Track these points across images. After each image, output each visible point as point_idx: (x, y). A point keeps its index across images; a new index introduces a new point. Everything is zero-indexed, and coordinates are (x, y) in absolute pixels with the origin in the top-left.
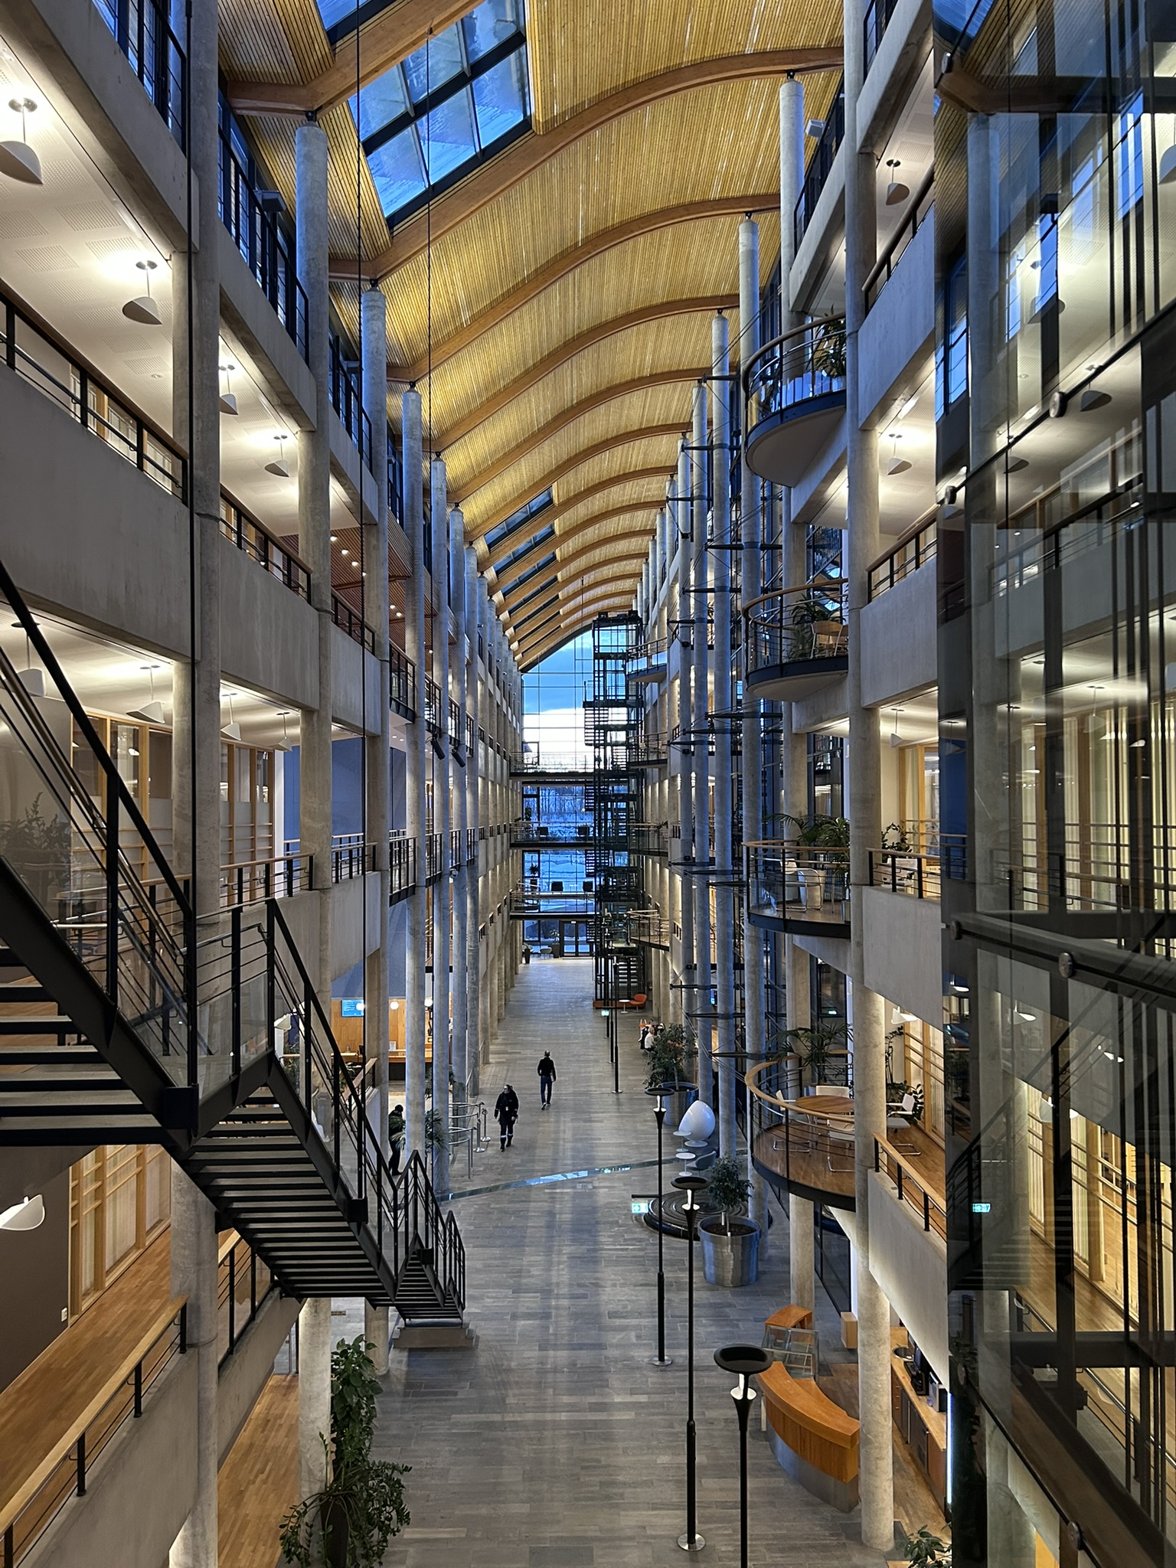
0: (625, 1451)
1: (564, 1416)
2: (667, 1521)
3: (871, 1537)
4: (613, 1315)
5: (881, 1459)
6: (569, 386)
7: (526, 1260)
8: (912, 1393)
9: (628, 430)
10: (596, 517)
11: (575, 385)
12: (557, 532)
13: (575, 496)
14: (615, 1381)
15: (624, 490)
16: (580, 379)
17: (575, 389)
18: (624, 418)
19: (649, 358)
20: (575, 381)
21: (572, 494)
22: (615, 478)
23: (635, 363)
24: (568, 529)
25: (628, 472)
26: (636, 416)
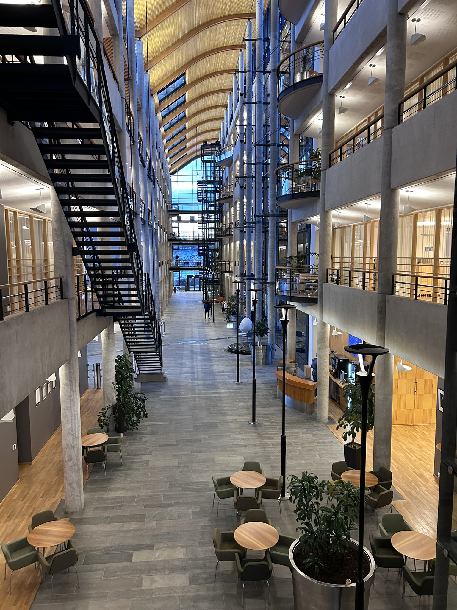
0: (227, 403)
1: (203, 395)
2: (244, 418)
3: (321, 418)
4: (217, 372)
5: (325, 390)
6: (195, 15)
7: (184, 361)
8: (334, 380)
9: (218, 47)
10: (203, 95)
11: (197, 15)
12: (187, 101)
13: (195, 81)
14: (221, 387)
15: (215, 81)
16: (199, 12)
17: (197, 18)
18: (217, 39)
19: (228, 5)
20: (197, 12)
21: (194, 80)
22: (211, 74)
23: (222, 7)
24: (191, 100)
25: (217, 71)
26: (222, 39)
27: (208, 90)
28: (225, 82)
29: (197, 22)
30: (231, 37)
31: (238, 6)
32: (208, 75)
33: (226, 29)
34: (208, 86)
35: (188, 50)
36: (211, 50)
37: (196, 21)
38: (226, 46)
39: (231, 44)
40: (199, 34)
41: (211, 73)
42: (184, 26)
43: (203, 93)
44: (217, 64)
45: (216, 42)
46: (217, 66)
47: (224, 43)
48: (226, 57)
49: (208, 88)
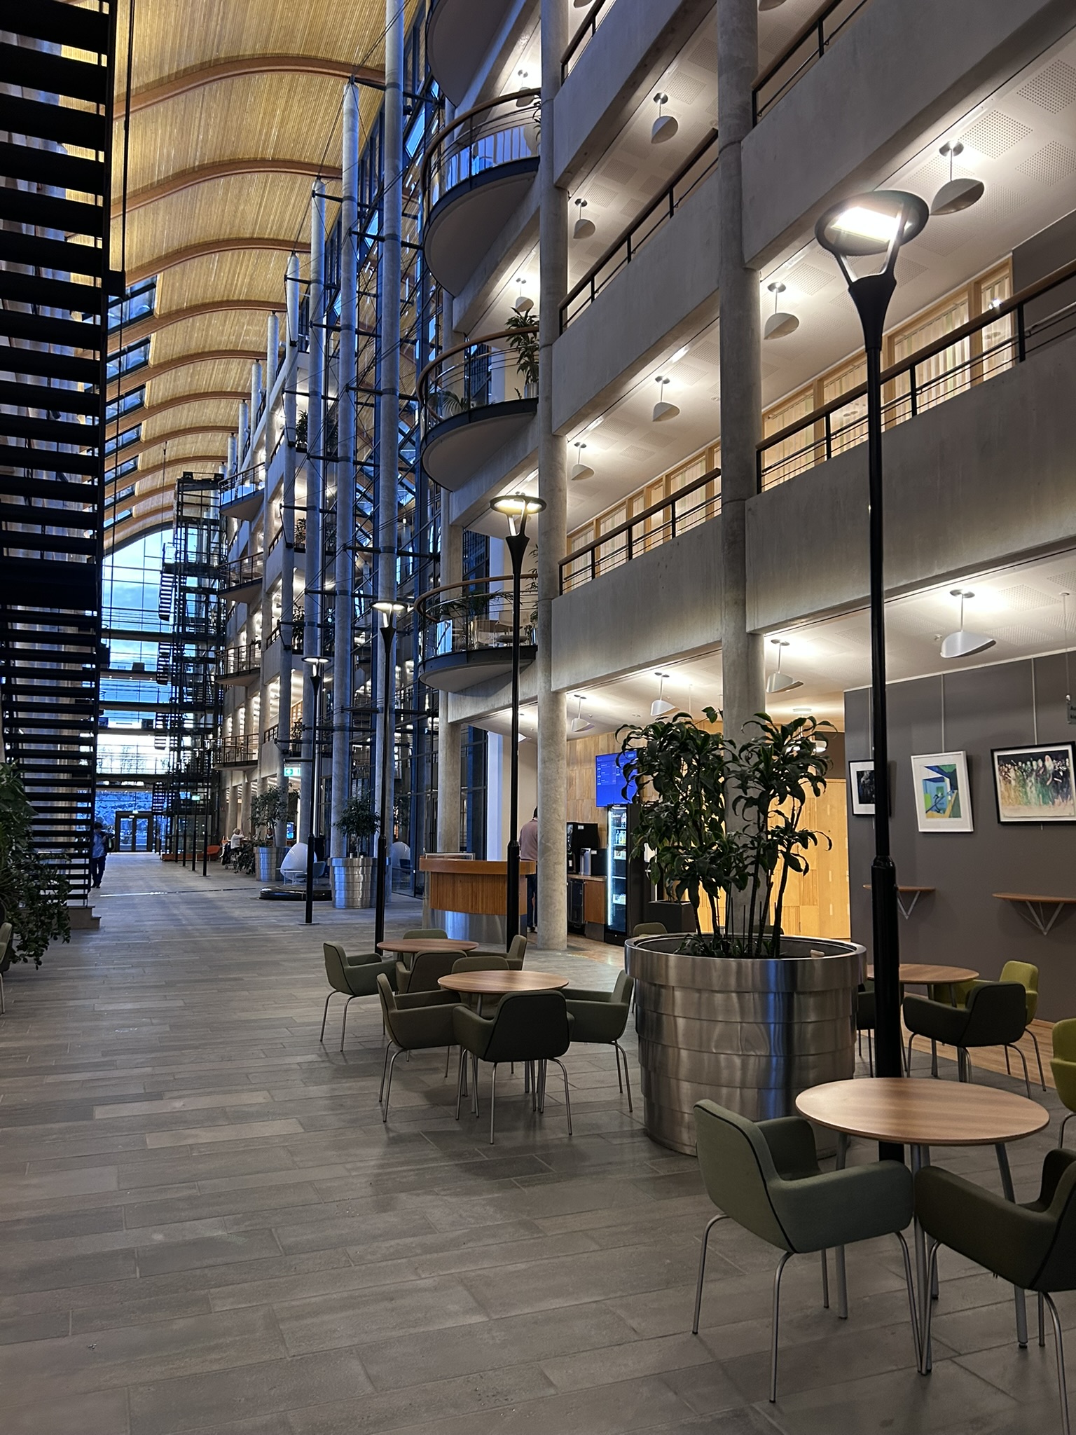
6: (196, 134)
11: (201, 137)
12: (151, 362)
13: (177, 311)
15: (224, 326)
16: (206, 132)
17: (200, 144)
18: (239, 214)
19: (274, 132)
20: (202, 129)
21: (174, 308)
22: (218, 302)
23: (260, 133)
24: (162, 361)
25: (231, 298)
26: (250, 218)
27: (204, 347)
28: (247, 332)
29: (198, 154)
30: (272, 217)
31: (296, 142)
32: (209, 304)
33: (264, 192)
34: (207, 335)
35: (169, 221)
36: (223, 241)
37: (196, 150)
38: (259, 239)
39: (271, 237)
40: (201, 185)
41: (216, 299)
42: (169, 154)
43: (192, 352)
44: (233, 280)
45: (237, 221)
46: (232, 284)
47: (254, 229)
48: (256, 266)
49: (206, 341)
